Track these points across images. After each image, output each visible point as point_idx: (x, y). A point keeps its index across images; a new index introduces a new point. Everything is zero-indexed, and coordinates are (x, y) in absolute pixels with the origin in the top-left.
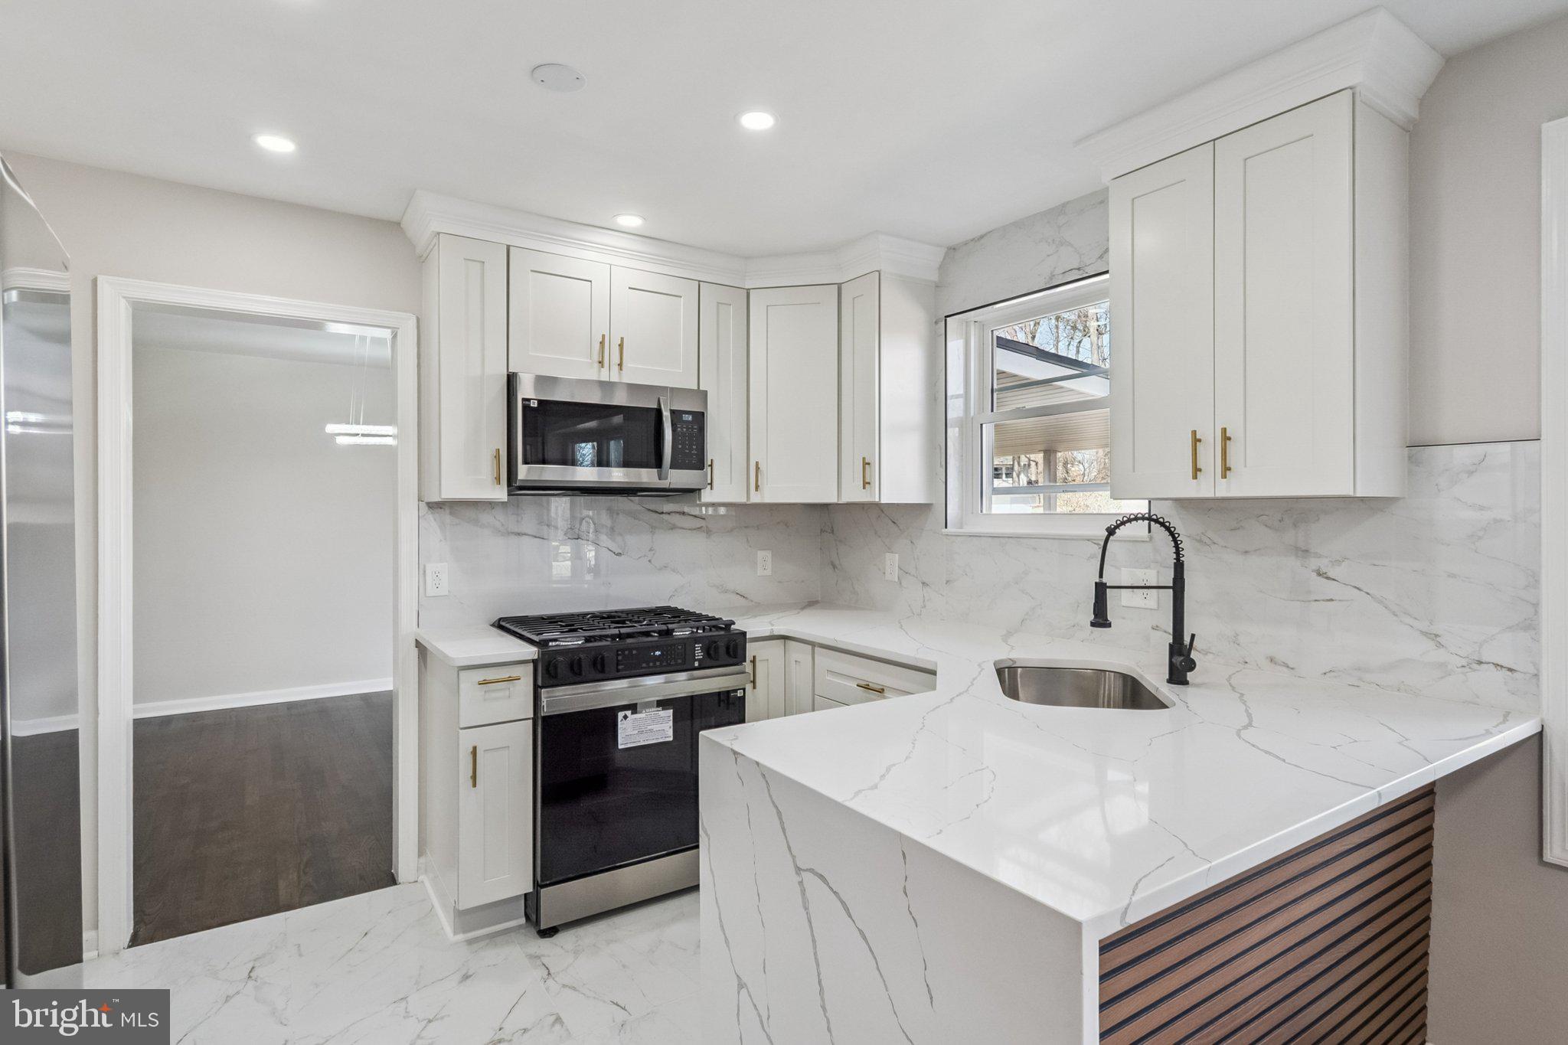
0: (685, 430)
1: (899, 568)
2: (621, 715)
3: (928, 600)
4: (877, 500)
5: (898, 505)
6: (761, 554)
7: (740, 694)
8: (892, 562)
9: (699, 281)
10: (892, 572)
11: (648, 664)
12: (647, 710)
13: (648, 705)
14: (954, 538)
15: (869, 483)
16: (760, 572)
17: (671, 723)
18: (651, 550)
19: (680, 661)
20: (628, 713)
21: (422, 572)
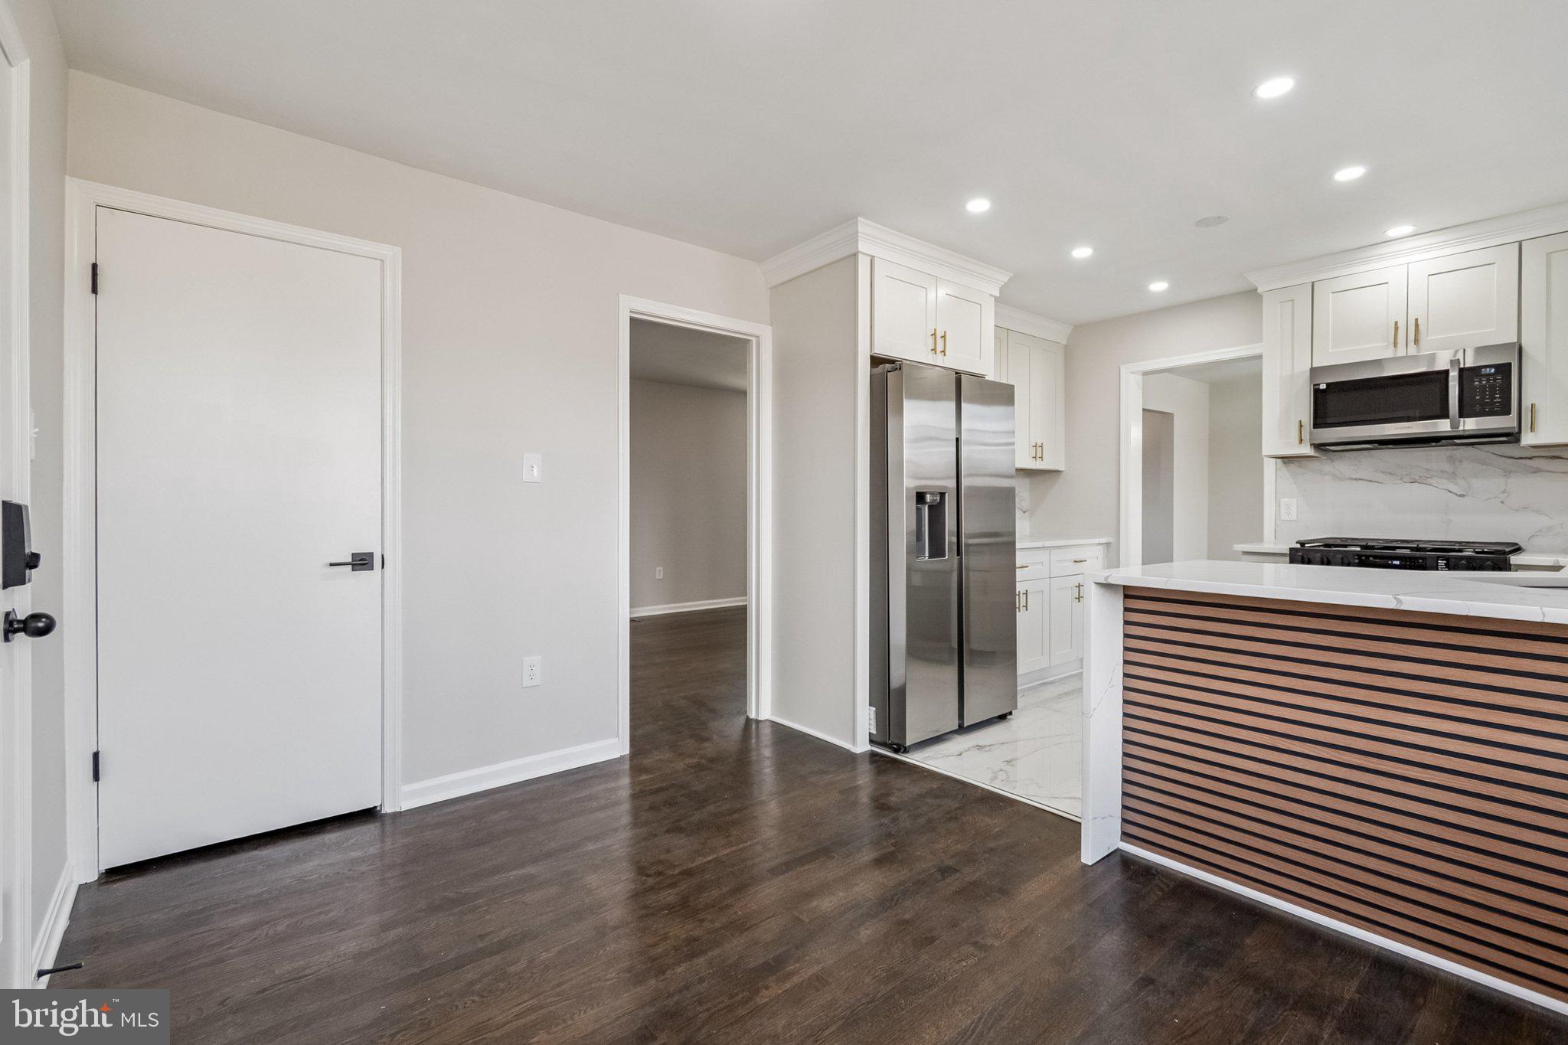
0: (1484, 381)
9: (1520, 241)
18: (1504, 491)
21: (1278, 505)
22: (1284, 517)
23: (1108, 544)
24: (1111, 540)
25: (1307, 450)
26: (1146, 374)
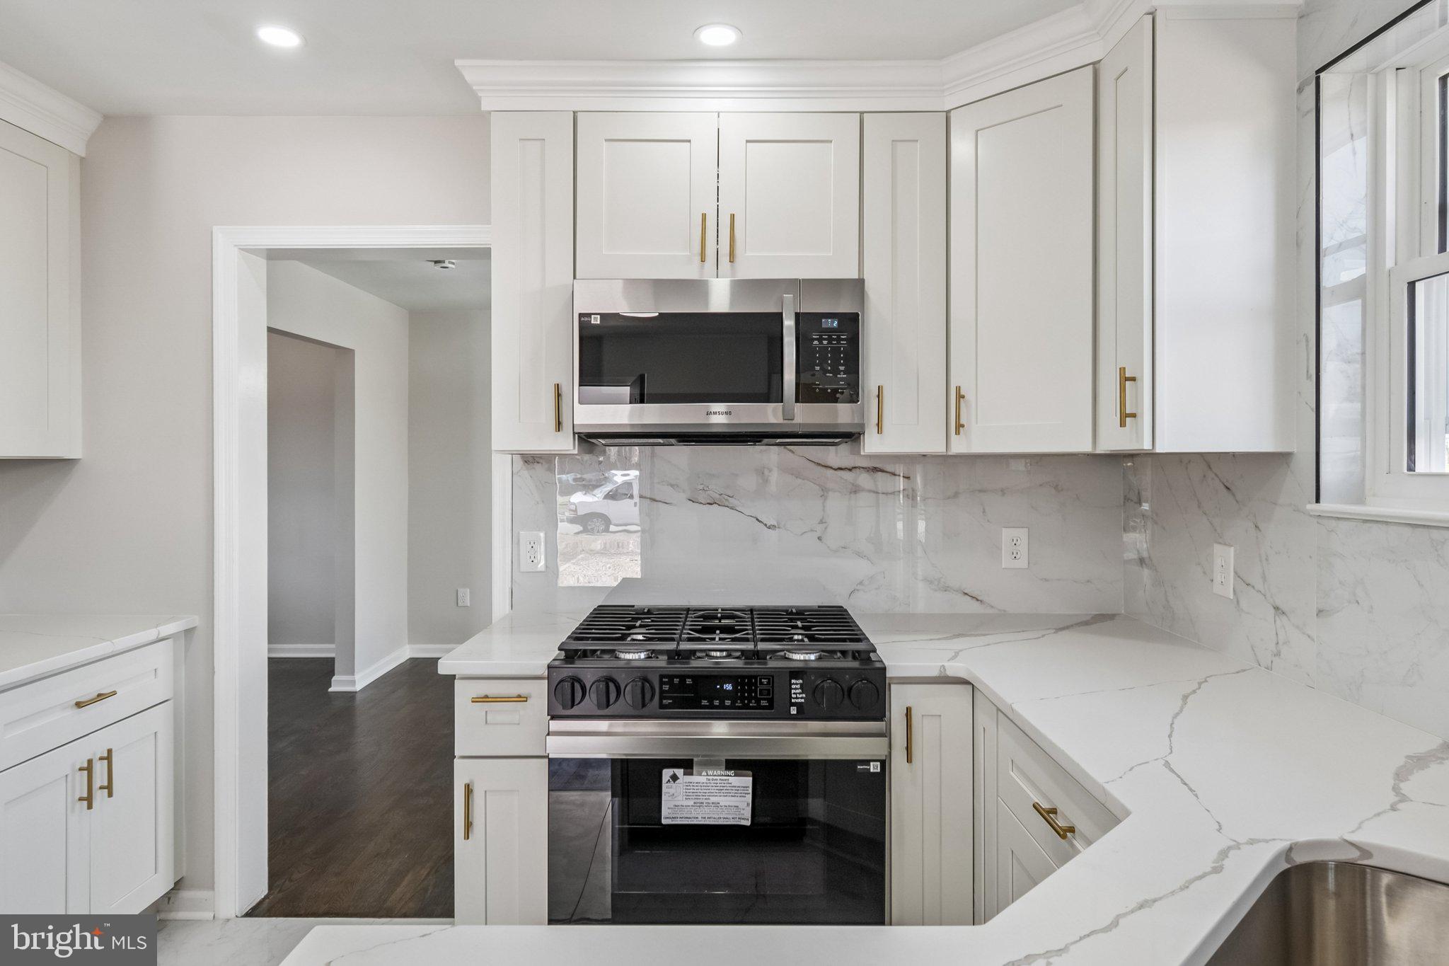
0: (825, 342)
1: (1236, 573)
2: (667, 773)
3: (1285, 643)
4: (1147, 446)
5: (1234, 455)
6: (1007, 534)
7: (874, 768)
8: (1224, 558)
9: (862, 113)
10: (1224, 583)
11: (711, 702)
12: (710, 772)
13: (709, 764)
14: (1333, 523)
15: (1133, 415)
16: (1006, 562)
17: (749, 798)
18: (821, 522)
19: (764, 703)
20: (679, 772)
21: (515, 541)
22: (525, 565)
23: (189, 632)
24: (195, 620)
25: (566, 444)
26: (274, 255)
